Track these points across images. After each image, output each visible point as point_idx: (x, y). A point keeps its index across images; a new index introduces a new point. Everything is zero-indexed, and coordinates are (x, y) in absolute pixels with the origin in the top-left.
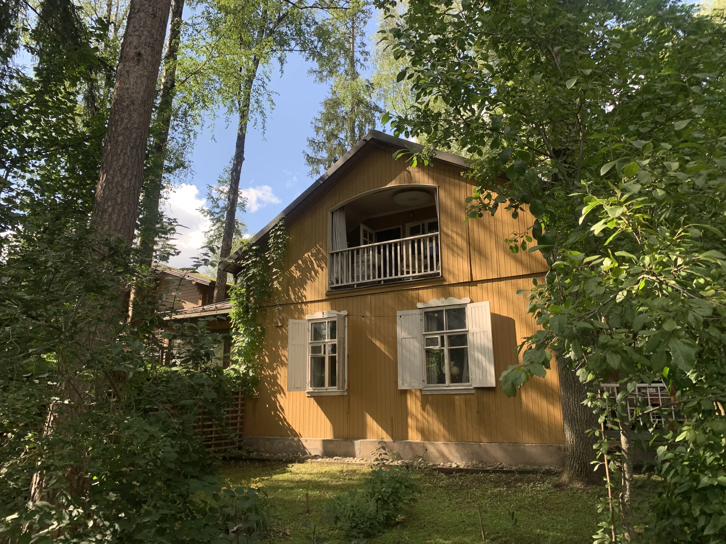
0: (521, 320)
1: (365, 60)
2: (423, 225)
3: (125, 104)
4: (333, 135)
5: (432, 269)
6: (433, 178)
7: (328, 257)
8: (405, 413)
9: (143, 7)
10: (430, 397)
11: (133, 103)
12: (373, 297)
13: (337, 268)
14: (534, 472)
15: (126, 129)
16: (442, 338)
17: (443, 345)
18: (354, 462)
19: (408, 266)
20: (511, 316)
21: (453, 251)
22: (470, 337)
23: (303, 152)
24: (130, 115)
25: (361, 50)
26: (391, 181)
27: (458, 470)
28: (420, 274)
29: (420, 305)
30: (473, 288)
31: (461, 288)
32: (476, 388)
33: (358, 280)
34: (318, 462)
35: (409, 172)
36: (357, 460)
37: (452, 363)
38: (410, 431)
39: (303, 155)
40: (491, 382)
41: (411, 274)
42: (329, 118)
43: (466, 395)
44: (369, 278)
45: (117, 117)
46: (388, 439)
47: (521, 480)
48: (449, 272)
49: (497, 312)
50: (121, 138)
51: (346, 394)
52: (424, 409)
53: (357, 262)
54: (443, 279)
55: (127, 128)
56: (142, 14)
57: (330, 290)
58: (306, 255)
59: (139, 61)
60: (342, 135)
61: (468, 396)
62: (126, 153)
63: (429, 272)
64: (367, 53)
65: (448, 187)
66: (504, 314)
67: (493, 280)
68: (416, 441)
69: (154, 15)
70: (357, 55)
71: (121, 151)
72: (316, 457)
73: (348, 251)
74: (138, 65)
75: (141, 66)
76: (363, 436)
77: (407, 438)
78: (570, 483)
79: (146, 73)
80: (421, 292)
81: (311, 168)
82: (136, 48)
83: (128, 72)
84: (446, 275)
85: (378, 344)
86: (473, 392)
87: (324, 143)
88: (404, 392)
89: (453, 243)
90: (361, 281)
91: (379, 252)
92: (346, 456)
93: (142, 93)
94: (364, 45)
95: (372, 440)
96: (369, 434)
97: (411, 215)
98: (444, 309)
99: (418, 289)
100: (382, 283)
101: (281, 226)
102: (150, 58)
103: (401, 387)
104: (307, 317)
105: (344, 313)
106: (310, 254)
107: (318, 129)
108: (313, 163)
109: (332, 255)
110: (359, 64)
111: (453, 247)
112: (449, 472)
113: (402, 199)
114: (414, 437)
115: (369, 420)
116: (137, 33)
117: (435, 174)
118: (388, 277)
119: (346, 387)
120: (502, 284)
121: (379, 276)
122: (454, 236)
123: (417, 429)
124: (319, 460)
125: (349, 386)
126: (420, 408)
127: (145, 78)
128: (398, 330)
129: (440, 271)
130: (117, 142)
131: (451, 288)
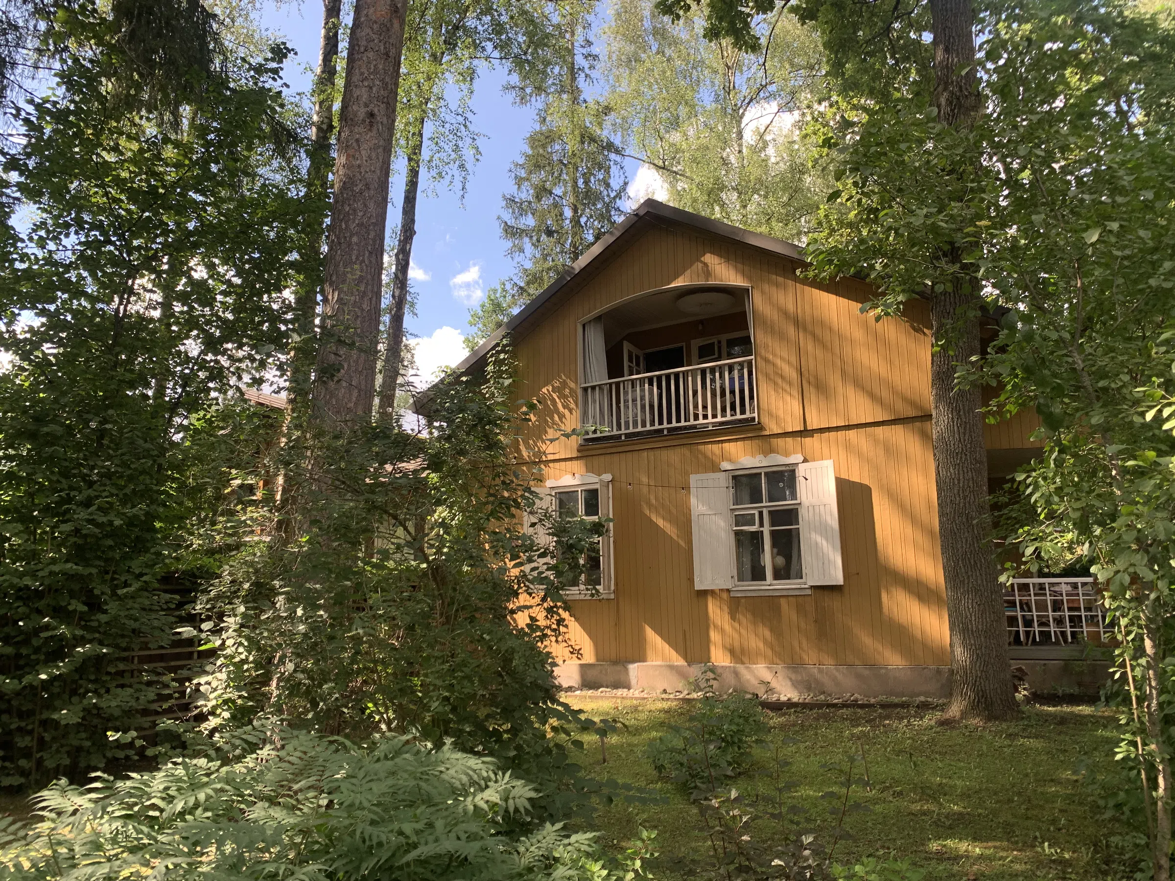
0: (881, 487)
1: (592, 67)
2: (719, 342)
3: (357, 189)
4: (545, 190)
5: (743, 412)
6: (743, 274)
7: (580, 392)
8: (704, 624)
9: (372, 44)
10: (743, 601)
11: (367, 186)
12: (651, 453)
13: (593, 409)
14: (903, 705)
15: (360, 225)
16: (761, 514)
17: (761, 525)
18: (630, 695)
19: (705, 407)
20: (866, 482)
21: (775, 383)
22: (803, 513)
23: (499, 218)
24: (365, 205)
25: (584, 51)
26: (676, 277)
27: (790, 704)
28: (724, 419)
29: (726, 465)
30: (808, 441)
31: (789, 440)
32: (812, 587)
33: (627, 428)
34: (576, 696)
35: (706, 265)
36: (635, 693)
37: (775, 550)
38: (712, 649)
39: (497, 223)
40: (837, 577)
41: (710, 420)
42: (537, 163)
43: (797, 598)
44: (644, 425)
45: (347, 209)
46: (680, 662)
47: (888, 717)
48: (770, 414)
49: (844, 476)
50: (355, 239)
51: (612, 596)
52: (733, 617)
53: (626, 401)
54: (760, 427)
55: (362, 224)
56: (371, 54)
57: (583, 442)
58: (544, 390)
59: (371, 124)
60: (558, 191)
61: (800, 599)
62: (363, 261)
63: (739, 416)
64: (595, 57)
65: (766, 287)
66: (855, 479)
67: (837, 429)
68: (723, 664)
69: (387, 55)
70: (580, 61)
71: (357, 258)
72: (570, 689)
73: (610, 384)
74: (370, 130)
75: (375, 131)
76: (641, 658)
77: (709, 660)
78: (962, 718)
79: (382, 143)
80: (726, 445)
81: (509, 244)
82: (366, 105)
83: (357, 141)
84: (765, 420)
85: (660, 522)
86: (809, 592)
87: (530, 203)
88: (703, 594)
89: (776, 373)
90: (631, 430)
91: (660, 387)
92: (616, 686)
93: (378, 172)
94: (589, 43)
95: (654, 663)
96: (650, 653)
97: (700, 328)
98: (763, 471)
99: (722, 442)
100: (665, 432)
101: (505, 346)
102: (385, 120)
103: (698, 586)
104: (549, 483)
105: (607, 477)
106: (550, 389)
107: (519, 181)
108: (513, 235)
109: (585, 390)
110: (583, 75)
111: (776, 379)
112: (778, 707)
113: (690, 304)
114: (719, 658)
115: (651, 635)
116: (366, 84)
117: (746, 268)
118: (674, 424)
119: (613, 588)
120: (852, 433)
121: (661, 423)
122: (778, 362)
123: (724, 647)
124: (578, 693)
125: (616, 584)
126: (727, 617)
127: (380, 150)
128: (693, 501)
129: (756, 415)
130: (350, 244)
131: (774, 441)
